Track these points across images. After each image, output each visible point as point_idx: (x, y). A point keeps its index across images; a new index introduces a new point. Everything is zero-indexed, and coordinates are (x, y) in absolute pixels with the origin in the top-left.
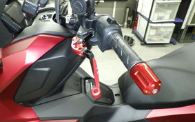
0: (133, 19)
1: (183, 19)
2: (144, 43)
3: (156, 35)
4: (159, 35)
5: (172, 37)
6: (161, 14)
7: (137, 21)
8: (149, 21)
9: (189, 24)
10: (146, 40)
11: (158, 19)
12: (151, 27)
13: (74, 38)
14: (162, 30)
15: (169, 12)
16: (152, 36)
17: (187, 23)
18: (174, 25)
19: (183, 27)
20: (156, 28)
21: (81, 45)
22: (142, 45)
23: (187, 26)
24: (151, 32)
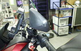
0: (52, 26)
1: (71, 24)
2: (58, 35)
3: (62, 31)
4: (64, 31)
5: (69, 31)
6: (63, 23)
7: (53, 26)
8: (58, 26)
9: (74, 25)
10: (59, 34)
11: (62, 25)
12: (60, 29)
13: (30, 43)
14: (64, 29)
15: (65, 22)
16: (61, 32)
17: (73, 25)
18: (68, 27)
19: (72, 27)
20: (62, 29)
21: (33, 46)
22: (57, 36)
23: (73, 26)
24: (60, 31)
